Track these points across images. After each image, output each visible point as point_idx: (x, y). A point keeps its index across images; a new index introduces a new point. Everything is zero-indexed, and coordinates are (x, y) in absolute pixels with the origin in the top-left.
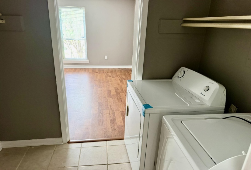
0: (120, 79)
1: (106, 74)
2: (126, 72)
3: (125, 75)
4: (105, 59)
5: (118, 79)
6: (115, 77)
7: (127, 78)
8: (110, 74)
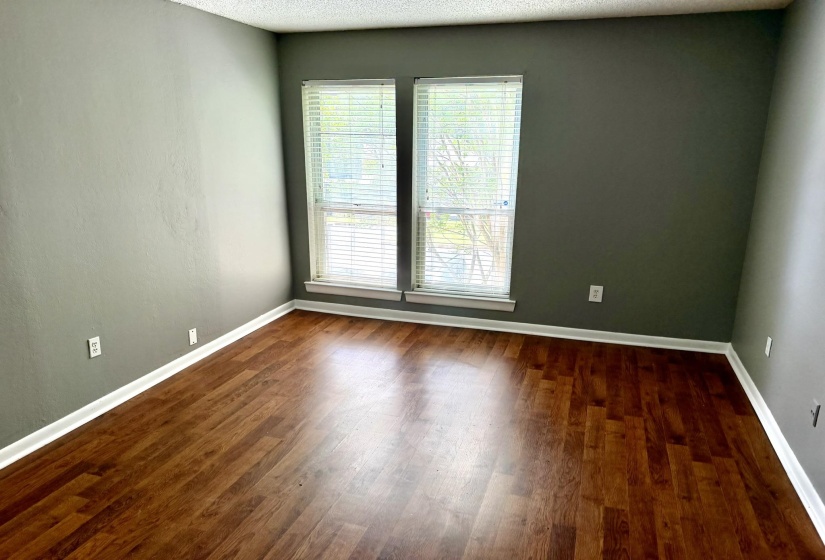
0: (653, 435)
1: (579, 383)
2: (691, 383)
3: (683, 403)
4: (591, 299)
5: (640, 432)
6: (627, 413)
7: (697, 430)
8: (600, 387)
